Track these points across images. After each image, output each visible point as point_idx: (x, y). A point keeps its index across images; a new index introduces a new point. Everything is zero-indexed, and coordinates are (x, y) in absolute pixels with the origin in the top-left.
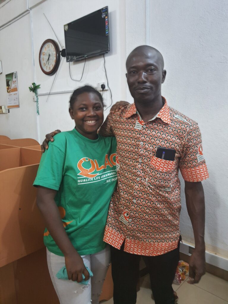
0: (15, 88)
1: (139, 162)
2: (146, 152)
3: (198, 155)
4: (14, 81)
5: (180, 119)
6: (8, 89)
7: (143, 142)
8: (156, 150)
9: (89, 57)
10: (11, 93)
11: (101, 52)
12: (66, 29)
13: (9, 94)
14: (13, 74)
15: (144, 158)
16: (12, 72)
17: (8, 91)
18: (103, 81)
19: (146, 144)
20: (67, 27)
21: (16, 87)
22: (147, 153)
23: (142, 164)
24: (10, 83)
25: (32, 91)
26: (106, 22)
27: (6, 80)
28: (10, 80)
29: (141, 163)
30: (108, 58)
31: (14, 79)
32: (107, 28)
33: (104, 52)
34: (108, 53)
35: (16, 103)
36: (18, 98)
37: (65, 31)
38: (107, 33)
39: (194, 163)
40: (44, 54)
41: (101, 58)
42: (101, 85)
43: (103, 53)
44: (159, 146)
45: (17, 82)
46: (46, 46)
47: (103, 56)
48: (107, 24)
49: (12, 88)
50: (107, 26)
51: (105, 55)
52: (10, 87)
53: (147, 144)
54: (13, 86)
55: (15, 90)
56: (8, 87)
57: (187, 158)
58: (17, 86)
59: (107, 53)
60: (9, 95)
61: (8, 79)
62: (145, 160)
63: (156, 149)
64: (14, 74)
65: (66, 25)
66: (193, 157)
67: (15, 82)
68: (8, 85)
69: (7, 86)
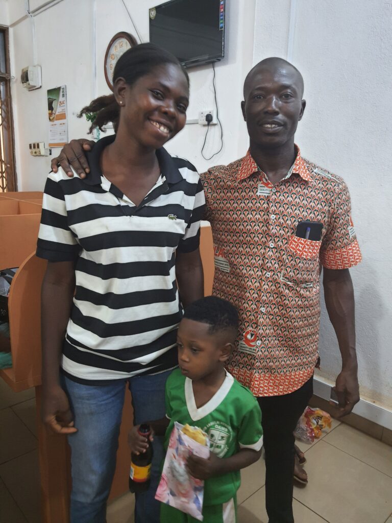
0: (61, 113)
1: (269, 247)
2: (280, 229)
3: (349, 228)
4: (60, 102)
5: (323, 174)
6: (50, 114)
7: (275, 215)
8: (296, 226)
9: (188, 66)
10: (56, 122)
11: (209, 59)
12: (152, 16)
13: (52, 123)
14: (59, 88)
15: (276, 240)
16: (59, 86)
17: (50, 119)
18: (210, 109)
19: (279, 218)
20: (154, 13)
21: (63, 113)
22: (282, 232)
23: (273, 250)
24: (54, 105)
25: (90, 121)
26: (221, 7)
27: (48, 99)
28: (55, 100)
29: (272, 248)
30: (221, 70)
31: (61, 99)
32: (222, 18)
33: (215, 60)
34: (222, 60)
35: (63, 139)
36: (66, 131)
37: (150, 19)
38: (221, 25)
39: (346, 241)
40: (113, 57)
41: (208, 68)
42: (206, 115)
43: (212, 60)
44: (300, 218)
45: (65, 104)
46: (117, 43)
47: (212, 65)
48: (222, 10)
49: (57, 113)
50: (222, 14)
51: (216, 64)
52: (54, 112)
53: (281, 218)
54: (58, 110)
55: (63, 116)
56: (50, 111)
57: (336, 234)
58: (66, 110)
59: (219, 60)
60: (52, 125)
61: (51, 97)
62: (280, 243)
63: (296, 224)
64: (61, 90)
65: (153, 8)
66: (343, 231)
67: (63, 103)
68: (51, 107)
69: (49, 109)
